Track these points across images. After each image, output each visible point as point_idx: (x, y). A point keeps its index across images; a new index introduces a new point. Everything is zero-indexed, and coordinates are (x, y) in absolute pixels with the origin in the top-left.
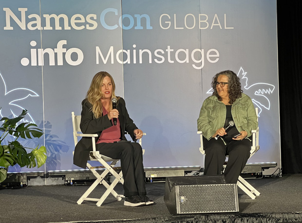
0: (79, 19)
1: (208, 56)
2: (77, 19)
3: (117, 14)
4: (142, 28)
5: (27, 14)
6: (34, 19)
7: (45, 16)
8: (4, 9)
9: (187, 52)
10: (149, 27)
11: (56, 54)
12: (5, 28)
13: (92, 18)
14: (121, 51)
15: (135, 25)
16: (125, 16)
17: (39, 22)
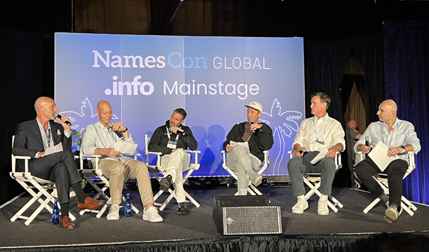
0: (152, 59)
1: (250, 89)
2: (149, 59)
3: (180, 56)
4: (200, 67)
5: (111, 55)
6: (117, 59)
7: (124, 57)
8: (93, 51)
9: (234, 86)
10: (205, 67)
11: (132, 86)
12: (93, 66)
13: (161, 59)
14: (183, 85)
15: (195, 65)
16: (187, 58)
17: (120, 61)
